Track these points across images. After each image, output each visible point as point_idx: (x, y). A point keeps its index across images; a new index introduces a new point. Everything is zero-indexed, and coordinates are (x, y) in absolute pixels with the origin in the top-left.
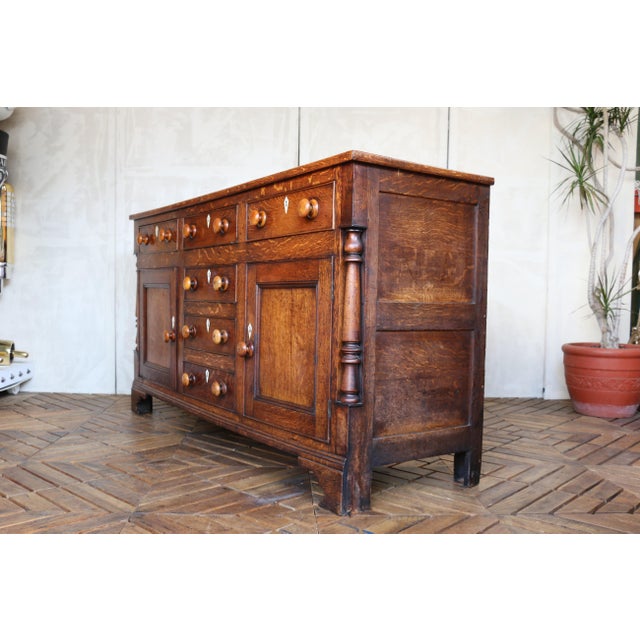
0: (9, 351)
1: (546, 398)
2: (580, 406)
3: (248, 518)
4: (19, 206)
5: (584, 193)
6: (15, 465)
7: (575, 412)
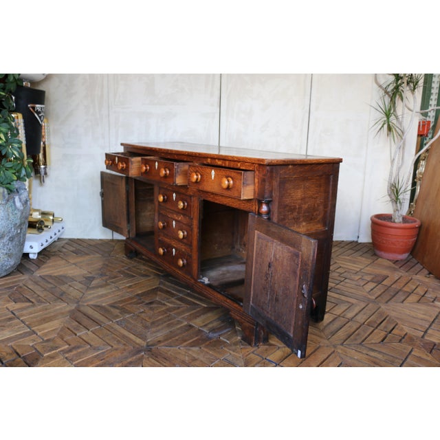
1: (360, 241)
2: (378, 252)
3: (206, 350)
5: (390, 129)
6: (73, 308)
7: (375, 254)
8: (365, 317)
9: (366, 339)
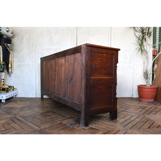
0: (13, 88)
1: (133, 97)
2: (141, 99)
3: (67, 131)
4: (14, 56)
5: (142, 51)
7: (140, 101)
8: (140, 119)
9: (141, 127)
